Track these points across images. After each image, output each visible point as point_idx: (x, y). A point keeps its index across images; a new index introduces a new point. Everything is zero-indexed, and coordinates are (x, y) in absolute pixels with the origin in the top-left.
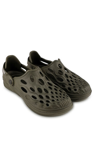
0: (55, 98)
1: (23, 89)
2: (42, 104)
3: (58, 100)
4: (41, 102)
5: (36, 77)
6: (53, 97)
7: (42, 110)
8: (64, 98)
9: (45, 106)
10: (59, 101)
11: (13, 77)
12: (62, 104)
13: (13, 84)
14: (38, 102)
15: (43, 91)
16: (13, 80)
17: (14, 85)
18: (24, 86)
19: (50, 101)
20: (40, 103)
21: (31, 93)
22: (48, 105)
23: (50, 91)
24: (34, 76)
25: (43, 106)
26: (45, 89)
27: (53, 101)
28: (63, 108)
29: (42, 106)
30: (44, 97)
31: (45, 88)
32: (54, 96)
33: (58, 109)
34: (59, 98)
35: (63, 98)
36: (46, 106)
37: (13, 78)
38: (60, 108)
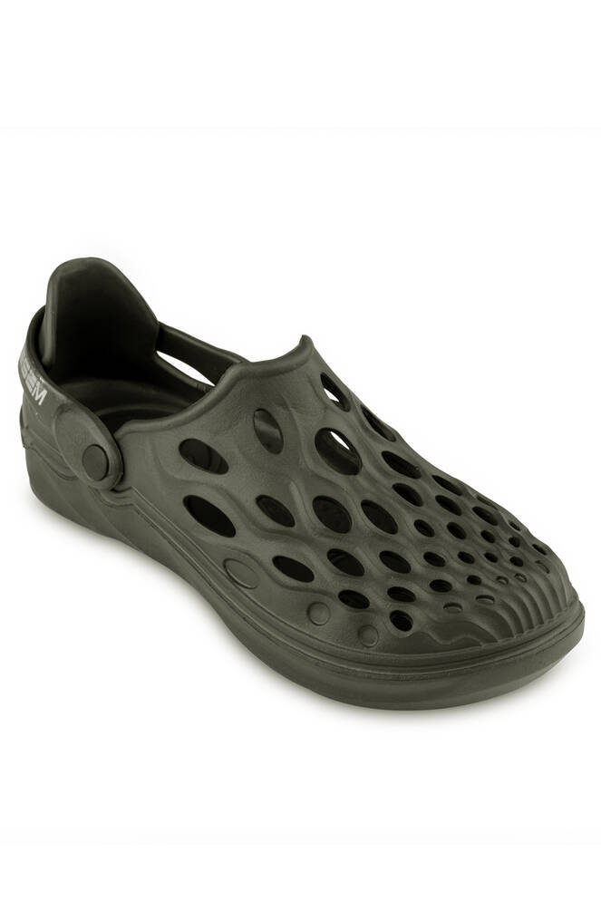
0: (455, 564)
1: (201, 510)
2: (358, 614)
3: (473, 580)
4: (353, 600)
5: (296, 415)
6: (433, 559)
7: (359, 662)
8: (516, 561)
9: (385, 626)
10: (486, 592)
11: (112, 423)
12: (514, 606)
13: (117, 475)
14: (326, 599)
15: (359, 518)
16: (118, 445)
17: (123, 479)
18: (206, 485)
19: (414, 588)
20: (341, 611)
21: (269, 535)
22: (401, 621)
23: (406, 517)
24: (284, 405)
25: (369, 634)
26: (367, 505)
27: (440, 586)
28: (515, 638)
29: (360, 632)
30: (369, 559)
31: (369, 497)
32: (442, 553)
33: (484, 646)
34: (482, 568)
35: (511, 566)
36: (390, 625)
37: (119, 434)
38: (501, 642)
